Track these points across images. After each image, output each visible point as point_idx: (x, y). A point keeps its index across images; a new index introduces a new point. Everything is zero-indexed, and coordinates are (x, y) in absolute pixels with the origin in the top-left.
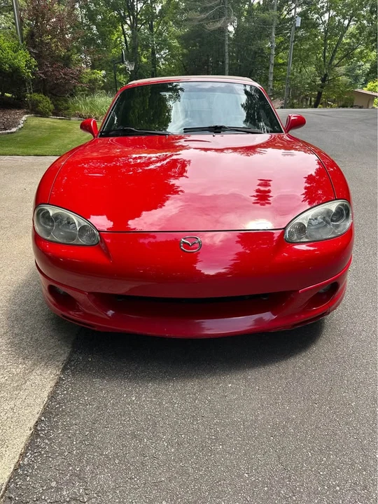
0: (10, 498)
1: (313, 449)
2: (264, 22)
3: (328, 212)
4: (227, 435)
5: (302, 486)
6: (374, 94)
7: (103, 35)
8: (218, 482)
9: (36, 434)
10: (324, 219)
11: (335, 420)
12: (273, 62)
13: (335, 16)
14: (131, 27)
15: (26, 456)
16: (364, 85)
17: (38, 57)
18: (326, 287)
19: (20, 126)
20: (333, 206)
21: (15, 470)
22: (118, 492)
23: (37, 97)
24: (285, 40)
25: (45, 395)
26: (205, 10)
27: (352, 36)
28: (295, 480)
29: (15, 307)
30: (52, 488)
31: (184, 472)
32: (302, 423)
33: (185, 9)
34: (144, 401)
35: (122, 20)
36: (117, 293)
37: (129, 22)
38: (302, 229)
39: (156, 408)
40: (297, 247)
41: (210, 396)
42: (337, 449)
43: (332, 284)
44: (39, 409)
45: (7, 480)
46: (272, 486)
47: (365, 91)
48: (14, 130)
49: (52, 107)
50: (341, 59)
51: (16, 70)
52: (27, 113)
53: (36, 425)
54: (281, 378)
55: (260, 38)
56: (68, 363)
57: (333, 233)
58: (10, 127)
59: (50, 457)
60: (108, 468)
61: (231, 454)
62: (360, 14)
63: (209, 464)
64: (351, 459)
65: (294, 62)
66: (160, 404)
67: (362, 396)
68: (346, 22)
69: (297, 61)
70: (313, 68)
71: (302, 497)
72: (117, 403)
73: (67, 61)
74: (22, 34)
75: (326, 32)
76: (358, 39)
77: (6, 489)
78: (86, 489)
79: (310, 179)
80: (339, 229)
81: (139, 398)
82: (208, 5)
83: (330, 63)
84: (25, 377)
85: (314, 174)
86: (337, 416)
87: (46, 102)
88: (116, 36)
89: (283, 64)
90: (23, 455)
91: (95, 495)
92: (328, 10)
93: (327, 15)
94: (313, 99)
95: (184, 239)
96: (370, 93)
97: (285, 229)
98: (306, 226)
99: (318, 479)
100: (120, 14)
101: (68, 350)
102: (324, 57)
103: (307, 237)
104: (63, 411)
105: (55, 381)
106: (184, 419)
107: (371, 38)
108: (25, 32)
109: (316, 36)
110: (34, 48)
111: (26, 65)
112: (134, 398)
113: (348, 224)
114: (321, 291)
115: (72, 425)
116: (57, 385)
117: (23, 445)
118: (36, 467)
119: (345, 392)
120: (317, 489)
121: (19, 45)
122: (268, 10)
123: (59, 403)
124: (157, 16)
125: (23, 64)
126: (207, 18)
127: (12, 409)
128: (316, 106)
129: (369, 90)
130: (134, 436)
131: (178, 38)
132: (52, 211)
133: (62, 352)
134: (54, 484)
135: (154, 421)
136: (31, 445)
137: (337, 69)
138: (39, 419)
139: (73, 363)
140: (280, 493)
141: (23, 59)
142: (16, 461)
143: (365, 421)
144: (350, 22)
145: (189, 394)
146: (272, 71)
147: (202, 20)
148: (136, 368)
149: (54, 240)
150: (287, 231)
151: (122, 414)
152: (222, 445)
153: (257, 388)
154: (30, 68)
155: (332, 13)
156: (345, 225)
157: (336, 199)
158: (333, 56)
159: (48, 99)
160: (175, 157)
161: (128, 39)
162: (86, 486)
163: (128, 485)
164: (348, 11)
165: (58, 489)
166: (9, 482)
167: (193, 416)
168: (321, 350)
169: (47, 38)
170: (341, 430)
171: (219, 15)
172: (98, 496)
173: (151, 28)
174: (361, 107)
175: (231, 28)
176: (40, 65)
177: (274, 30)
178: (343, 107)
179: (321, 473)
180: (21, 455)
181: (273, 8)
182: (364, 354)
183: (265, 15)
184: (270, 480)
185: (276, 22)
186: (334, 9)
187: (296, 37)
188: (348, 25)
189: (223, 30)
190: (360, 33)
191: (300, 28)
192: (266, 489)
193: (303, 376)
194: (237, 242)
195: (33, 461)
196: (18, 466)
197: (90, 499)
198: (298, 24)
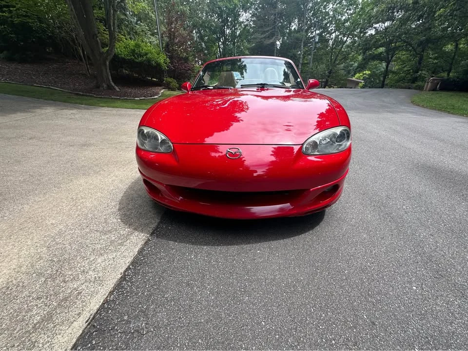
0: (94, 326)
1: (315, 306)
2: (297, 39)
3: (334, 134)
4: (253, 289)
5: (306, 337)
6: (359, 81)
7: (207, 48)
8: (241, 327)
9: (123, 278)
10: (331, 139)
11: (332, 283)
12: (301, 62)
13: (339, 35)
14: (223, 43)
15: (113, 294)
16: (353, 76)
17: (171, 58)
18: (328, 188)
19: (159, 95)
20: (338, 130)
21: (103, 304)
22: (169, 328)
23: (169, 80)
24: (309, 49)
25: (136, 250)
26: (264, 32)
27: (348, 46)
28: (300, 331)
29: (133, 192)
30: (124, 320)
31: (218, 316)
32: (308, 284)
33: (253, 32)
34: (199, 259)
35: (219, 39)
36: (190, 187)
37: (222, 41)
38: (315, 145)
39: (206, 265)
40: (310, 158)
41: (244, 259)
42: (333, 307)
43: (334, 186)
44: (130, 260)
45: (96, 311)
46: (282, 335)
47: (354, 79)
48: (156, 97)
49: (177, 85)
50: (341, 60)
51: (158, 65)
52: (164, 89)
53: (125, 271)
54: (294, 249)
55: (294, 48)
56: (156, 229)
57: (338, 149)
58: (154, 96)
59: (129, 296)
60: (165, 308)
61: (254, 305)
62: (354, 34)
63: (237, 311)
64: (344, 317)
65: (314, 62)
66: (210, 262)
67: (353, 266)
68: (345, 39)
69: (315, 61)
70: (324, 66)
71: (305, 347)
72: (181, 259)
73: (186, 60)
74: (162, 45)
75: (333, 45)
76: (352, 49)
77: (93, 318)
78: (146, 324)
79: (321, 115)
80: (341, 147)
81: (196, 257)
82: (266, 30)
83: (334, 62)
84: (127, 237)
85: (324, 112)
86: (334, 280)
87: (174, 83)
88: (215, 49)
89: (307, 64)
90: (111, 293)
91: (152, 329)
92: (335, 32)
93: (334, 35)
94: (323, 83)
95: (230, 149)
96: (357, 80)
97: (303, 144)
98: (318, 143)
99: (319, 332)
100: (217, 36)
101: (158, 221)
102: (331, 59)
103: (318, 151)
104: (145, 262)
105: (145, 241)
106: (224, 274)
107: (360, 48)
108: (164, 45)
109: (327, 47)
110: (169, 53)
111: (164, 62)
112: (193, 257)
113: (348, 144)
114: (326, 190)
115: (149, 273)
116: (146, 243)
117: (112, 286)
118: (117, 303)
119: (340, 262)
120: (317, 341)
121: (160, 51)
122: (299, 32)
123: (144, 257)
124: (237, 37)
125: (162, 61)
126: (265, 38)
127: (114, 258)
128: (325, 88)
129: (356, 79)
130: (188, 285)
131: (248, 49)
132: (146, 130)
133: (154, 222)
134: (126, 318)
135: (203, 274)
136: (118, 286)
137: (338, 66)
138: (129, 266)
139: (159, 230)
140: (288, 341)
141: (162, 59)
142: (105, 297)
143: (355, 286)
144: (347, 38)
145: (230, 256)
146: (300, 67)
147: (262, 38)
148: (198, 236)
149: (146, 149)
150: (304, 146)
151: (183, 267)
152: (248, 296)
153: (277, 254)
154: (166, 64)
155: (337, 33)
156: (346, 144)
157: (340, 126)
158: (336, 58)
159: (175, 81)
160: (236, 99)
161: (221, 50)
162: (148, 321)
163: (177, 323)
164: (347, 32)
165: (128, 322)
166: (97, 312)
167: (231, 273)
168: (323, 230)
169: (176, 48)
170: (336, 292)
171: (272, 35)
172: (154, 330)
173: (234, 44)
174: (351, 88)
175: (278, 43)
176: (172, 63)
177: (302, 43)
178: (341, 88)
179: (321, 327)
180: (110, 292)
181: (302, 31)
182: (354, 235)
183: (298, 35)
184: (281, 329)
185: (304, 39)
186: (338, 31)
187: (315, 47)
188: (346, 40)
189: (274, 44)
190: (353, 45)
191: (318, 42)
192: (277, 337)
193: (310, 249)
194: (272, 155)
195: (117, 298)
196: (106, 301)
197: (148, 332)
198: (317, 40)
